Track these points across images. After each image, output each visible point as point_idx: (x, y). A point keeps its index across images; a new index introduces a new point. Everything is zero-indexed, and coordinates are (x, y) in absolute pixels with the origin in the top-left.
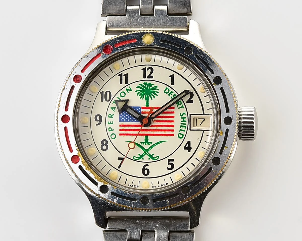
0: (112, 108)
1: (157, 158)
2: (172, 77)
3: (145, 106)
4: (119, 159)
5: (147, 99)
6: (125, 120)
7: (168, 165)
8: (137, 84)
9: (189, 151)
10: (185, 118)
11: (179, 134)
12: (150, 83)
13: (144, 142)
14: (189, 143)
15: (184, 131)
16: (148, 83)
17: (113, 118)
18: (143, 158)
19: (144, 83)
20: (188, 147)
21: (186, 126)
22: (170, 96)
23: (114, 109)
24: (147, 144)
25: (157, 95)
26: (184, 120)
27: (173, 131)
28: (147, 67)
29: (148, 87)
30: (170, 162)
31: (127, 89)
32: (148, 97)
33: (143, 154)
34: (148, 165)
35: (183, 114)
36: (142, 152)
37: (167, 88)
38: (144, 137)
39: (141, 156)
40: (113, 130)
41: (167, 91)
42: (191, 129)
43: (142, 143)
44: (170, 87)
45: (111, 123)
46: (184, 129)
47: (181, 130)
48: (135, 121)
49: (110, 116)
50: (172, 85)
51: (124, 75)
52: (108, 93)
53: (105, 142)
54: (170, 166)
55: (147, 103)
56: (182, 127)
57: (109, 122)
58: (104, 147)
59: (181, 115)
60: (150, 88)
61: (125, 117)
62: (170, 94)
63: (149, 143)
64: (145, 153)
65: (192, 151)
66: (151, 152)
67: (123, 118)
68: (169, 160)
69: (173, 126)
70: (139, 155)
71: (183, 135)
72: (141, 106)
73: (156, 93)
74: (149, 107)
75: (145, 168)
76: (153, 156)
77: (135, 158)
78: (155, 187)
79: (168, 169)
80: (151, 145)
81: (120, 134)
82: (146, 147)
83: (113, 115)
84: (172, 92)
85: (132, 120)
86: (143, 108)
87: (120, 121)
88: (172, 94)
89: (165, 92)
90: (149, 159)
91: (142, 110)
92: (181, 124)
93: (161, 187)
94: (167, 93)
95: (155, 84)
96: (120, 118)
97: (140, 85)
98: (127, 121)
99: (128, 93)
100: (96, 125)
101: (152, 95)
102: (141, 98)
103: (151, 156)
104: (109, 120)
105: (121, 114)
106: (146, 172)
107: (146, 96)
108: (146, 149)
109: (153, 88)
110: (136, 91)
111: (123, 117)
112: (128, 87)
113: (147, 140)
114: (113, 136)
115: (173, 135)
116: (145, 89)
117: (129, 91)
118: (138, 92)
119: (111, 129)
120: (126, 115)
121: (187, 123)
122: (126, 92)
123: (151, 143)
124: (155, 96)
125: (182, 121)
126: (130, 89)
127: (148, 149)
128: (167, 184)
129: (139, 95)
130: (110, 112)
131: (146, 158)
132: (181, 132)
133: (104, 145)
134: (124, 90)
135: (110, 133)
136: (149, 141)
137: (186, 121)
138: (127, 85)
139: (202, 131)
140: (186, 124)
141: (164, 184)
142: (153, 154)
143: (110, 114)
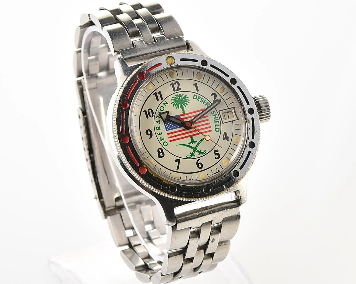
0: (157, 122)
1: (205, 152)
2: (195, 85)
3: (183, 114)
4: (176, 161)
5: (182, 108)
6: (170, 129)
7: (215, 155)
8: (171, 98)
9: (228, 140)
10: (216, 115)
11: (216, 128)
12: (180, 94)
13: (191, 142)
14: (225, 133)
15: (219, 125)
16: (179, 95)
17: (160, 129)
18: (194, 155)
19: (176, 95)
20: (226, 138)
21: (219, 121)
22: (199, 100)
23: (159, 122)
24: (193, 143)
25: (189, 103)
26: (215, 117)
27: (210, 127)
28: (174, 82)
29: (180, 98)
30: (216, 153)
31: (164, 104)
32: (182, 105)
33: (193, 151)
34: (200, 160)
35: (213, 112)
36: (192, 151)
37: (194, 95)
38: (190, 138)
39: (192, 154)
40: (164, 139)
41: (195, 97)
42: (223, 122)
43: (189, 143)
44: (197, 93)
45: (160, 134)
46: (218, 124)
47: (216, 125)
48: (179, 128)
49: (157, 128)
50: (197, 91)
51: (158, 93)
52: (150, 110)
53: (160, 151)
54: (217, 156)
55: (183, 110)
56: (216, 123)
57: (159, 134)
58: (161, 155)
59: (212, 113)
60: (181, 98)
61: (169, 126)
62: (199, 98)
63: (195, 142)
64: (194, 151)
65: (230, 139)
66: (198, 149)
67: (168, 128)
68: (215, 151)
69: (209, 124)
70: (190, 153)
71: (219, 129)
72: (179, 114)
73: (187, 101)
74: (186, 113)
75: (199, 163)
76: (201, 151)
77: (187, 157)
78: (210, 176)
79: (216, 158)
80: (197, 143)
81: (170, 141)
82: (194, 145)
83: (160, 127)
84: (199, 97)
85: (176, 127)
86: (182, 115)
87: (167, 130)
88: (200, 99)
89: (194, 98)
90: (199, 154)
91: (181, 117)
92: (215, 120)
93: (215, 175)
94: (196, 99)
95: (184, 94)
96: (166, 128)
97: (173, 97)
98: (172, 129)
99: (166, 106)
100: (149, 138)
101: (185, 103)
102: (177, 108)
103: (200, 152)
104: (158, 132)
105: (166, 124)
106: (200, 166)
107: (180, 105)
108: (194, 147)
109: (184, 98)
110: (171, 104)
111: (168, 126)
112: (164, 102)
113: (192, 140)
114: (165, 144)
115: (211, 131)
116: (178, 100)
117: (166, 105)
118: (173, 104)
119: (162, 138)
120: (170, 124)
121: (218, 118)
122: (164, 106)
123: (197, 141)
124: (187, 103)
125: (214, 118)
126: (166, 103)
127: (196, 147)
128: (219, 171)
129: (174, 106)
130: (157, 125)
131: (196, 154)
132: (217, 127)
133: (161, 152)
134: (162, 105)
135: (162, 142)
136: (194, 141)
137: (217, 117)
138: (162, 100)
139: (232, 122)
140: (218, 120)
141: (217, 172)
142: (201, 150)
143: (157, 127)
